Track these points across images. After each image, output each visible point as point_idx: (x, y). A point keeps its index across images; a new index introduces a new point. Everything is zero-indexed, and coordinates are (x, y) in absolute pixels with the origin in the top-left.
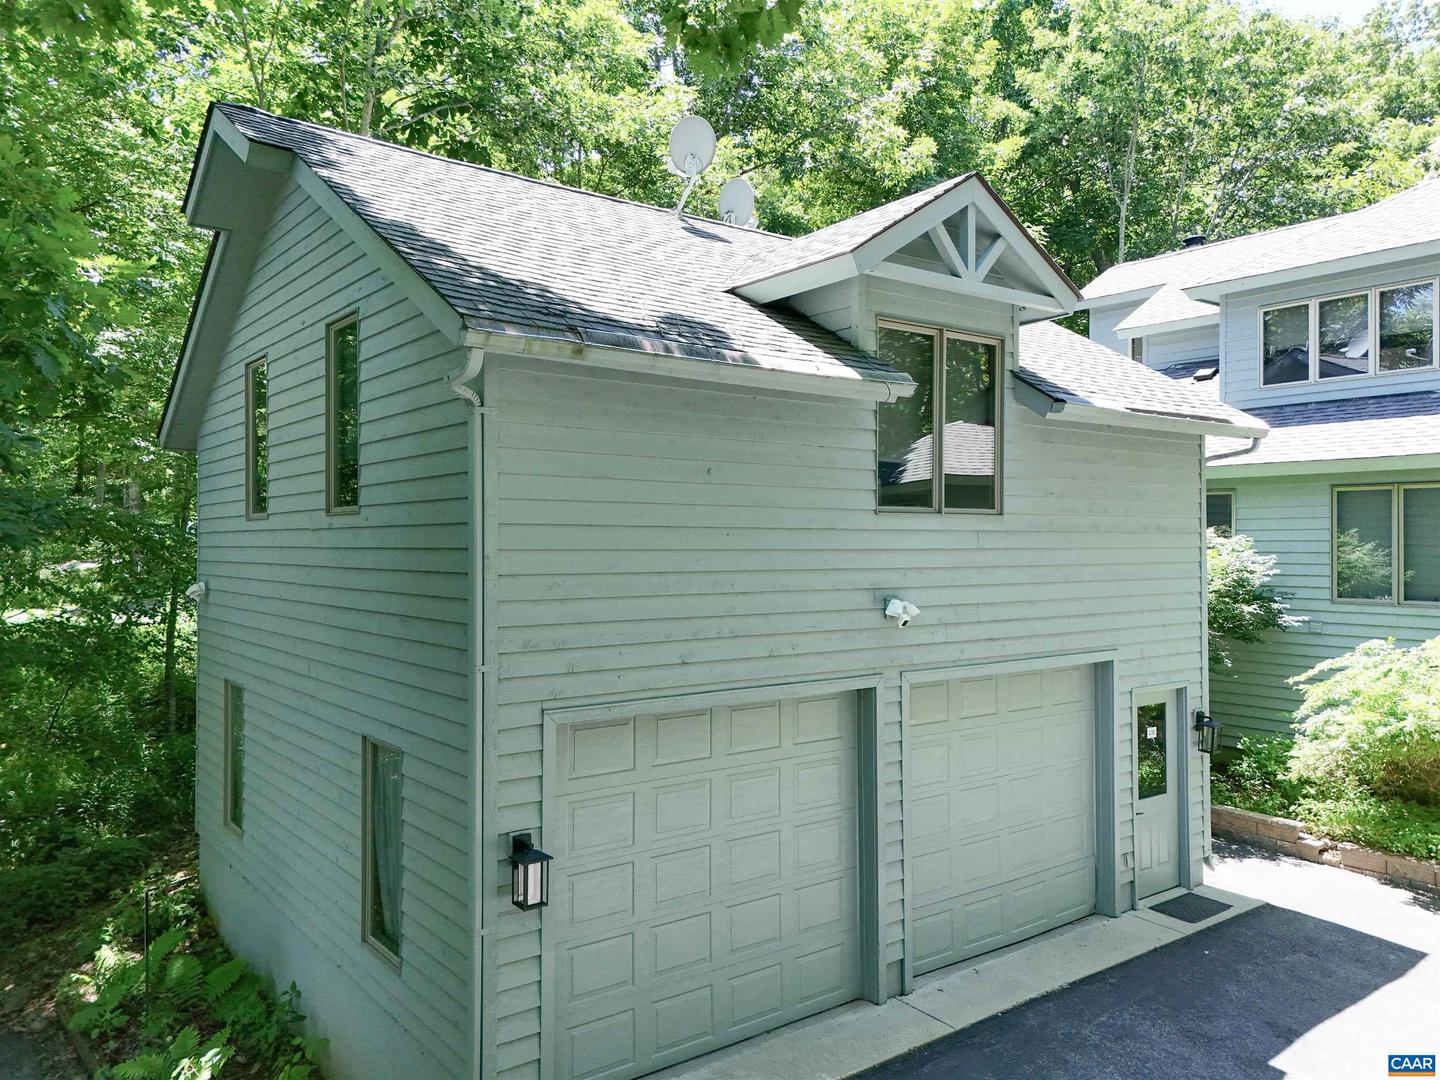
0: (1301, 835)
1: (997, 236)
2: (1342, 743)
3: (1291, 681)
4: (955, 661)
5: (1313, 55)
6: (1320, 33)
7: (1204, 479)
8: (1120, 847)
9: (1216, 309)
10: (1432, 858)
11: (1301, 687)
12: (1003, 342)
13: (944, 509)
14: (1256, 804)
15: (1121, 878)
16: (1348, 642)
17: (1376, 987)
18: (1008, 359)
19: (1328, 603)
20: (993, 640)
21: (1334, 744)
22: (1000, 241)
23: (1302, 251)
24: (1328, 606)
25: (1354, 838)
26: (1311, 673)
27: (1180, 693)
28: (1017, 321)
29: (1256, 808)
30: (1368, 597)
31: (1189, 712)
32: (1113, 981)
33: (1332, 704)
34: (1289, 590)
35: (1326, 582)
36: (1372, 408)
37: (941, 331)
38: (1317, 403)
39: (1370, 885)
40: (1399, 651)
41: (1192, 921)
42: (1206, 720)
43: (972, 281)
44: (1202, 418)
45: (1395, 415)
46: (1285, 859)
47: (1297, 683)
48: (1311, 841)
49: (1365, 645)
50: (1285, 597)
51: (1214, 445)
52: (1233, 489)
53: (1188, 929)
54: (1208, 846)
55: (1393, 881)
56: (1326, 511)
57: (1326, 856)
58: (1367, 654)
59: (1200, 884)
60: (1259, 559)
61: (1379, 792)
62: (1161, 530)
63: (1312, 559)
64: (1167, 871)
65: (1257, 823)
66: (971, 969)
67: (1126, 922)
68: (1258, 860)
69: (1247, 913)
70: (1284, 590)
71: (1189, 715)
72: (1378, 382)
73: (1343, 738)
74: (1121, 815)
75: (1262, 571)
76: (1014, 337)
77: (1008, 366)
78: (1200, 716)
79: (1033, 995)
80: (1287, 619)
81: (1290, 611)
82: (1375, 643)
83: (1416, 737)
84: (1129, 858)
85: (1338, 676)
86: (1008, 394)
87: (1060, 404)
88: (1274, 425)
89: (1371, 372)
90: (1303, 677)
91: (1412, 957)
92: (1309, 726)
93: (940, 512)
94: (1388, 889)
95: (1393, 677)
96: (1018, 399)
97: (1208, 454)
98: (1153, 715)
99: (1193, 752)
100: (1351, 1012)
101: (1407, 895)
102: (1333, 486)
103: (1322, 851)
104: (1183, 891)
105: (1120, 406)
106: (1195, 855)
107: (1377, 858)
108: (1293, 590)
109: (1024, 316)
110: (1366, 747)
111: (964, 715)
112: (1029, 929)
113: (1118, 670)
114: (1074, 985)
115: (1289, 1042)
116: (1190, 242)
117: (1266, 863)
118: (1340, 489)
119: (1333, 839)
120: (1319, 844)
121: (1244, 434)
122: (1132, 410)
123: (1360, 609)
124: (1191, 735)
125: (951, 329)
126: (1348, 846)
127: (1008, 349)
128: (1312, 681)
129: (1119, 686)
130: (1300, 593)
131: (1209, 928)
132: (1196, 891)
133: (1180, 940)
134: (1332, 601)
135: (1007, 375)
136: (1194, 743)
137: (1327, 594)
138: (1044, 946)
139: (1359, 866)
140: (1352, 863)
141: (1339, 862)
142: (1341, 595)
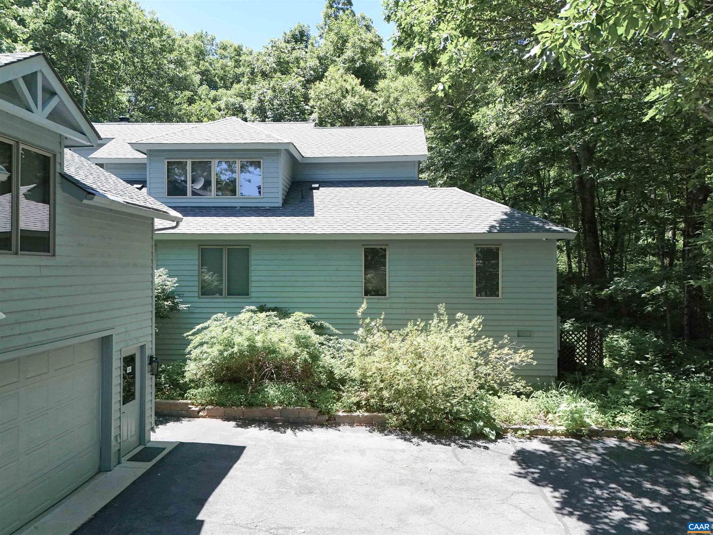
0: (189, 406)
1: (54, 94)
2: (208, 362)
3: (185, 335)
4: (26, 345)
5: (176, 46)
6: (180, 38)
7: (154, 239)
8: (114, 432)
9: (146, 156)
10: (241, 405)
11: (189, 337)
12: (55, 155)
13: (20, 252)
14: (168, 396)
15: (114, 449)
16: (207, 316)
17: (231, 467)
18: (58, 166)
19: (197, 298)
20: (49, 329)
21: (204, 362)
22: (56, 97)
23: (183, 136)
24: (197, 300)
25: (211, 403)
26: (194, 331)
27: (142, 348)
28: (63, 146)
29: (168, 398)
30: (213, 295)
31: (147, 356)
32: (116, 505)
33: (201, 344)
34: (181, 293)
35: (196, 289)
36: (213, 212)
37: (17, 142)
39: (218, 422)
40: (229, 318)
41: (150, 461)
42: (154, 359)
43: (39, 116)
44: (156, 210)
45: (223, 216)
46: (183, 419)
47: (188, 336)
48: (194, 408)
49: (215, 316)
50: (180, 296)
51: (159, 223)
53: (148, 465)
54: (153, 421)
55: (228, 419)
56: (196, 257)
57: (201, 414)
58: (215, 320)
59: (150, 441)
60: (170, 279)
61: (219, 381)
62: (135, 265)
63: (190, 278)
64: (134, 439)
65: (171, 404)
66: (32, 527)
67: (117, 471)
68: (172, 423)
69: (173, 450)
70: (179, 293)
71: (146, 358)
72: (216, 200)
73: (209, 359)
74: (115, 415)
75: (171, 284)
76: (62, 154)
77: (58, 170)
78: (151, 357)
79: (74, 529)
80: (182, 307)
81: (182, 303)
82: (220, 315)
83: (238, 354)
84: (118, 437)
85: (205, 332)
86: (58, 186)
87: (91, 196)
88: (184, 216)
89: (213, 196)
90: (191, 333)
91: (241, 450)
92: (193, 356)
93: (17, 254)
94: (226, 422)
95: (229, 330)
96: (64, 190)
97: (156, 228)
98: (129, 360)
99: (148, 375)
100: (224, 482)
101: (233, 423)
102: (199, 245)
103: (199, 412)
104: (142, 447)
105: (120, 199)
106: (148, 427)
107: (221, 409)
108: (183, 293)
109: (67, 143)
110: (218, 361)
111: (29, 376)
112: (64, 493)
113: (115, 339)
114: (96, 515)
115: (202, 505)
116: (122, 120)
117: (176, 423)
118: (202, 247)
119: (202, 405)
120: (197, 409)
121: (172, 219)
122: (127, 203)
123: (210, 300)
124: (147, 368)
125: (25, 143)
126: (210, 407)
127: (58, 160)
128: (193, 334)
129: (115, 348)
130: (186, 294)
131: (158, 462)
132: (148, 445)
133: (145, 472)
134: (199, 297)
135: (57, 175)
136: (148, 372)
137: (196, 294)
138: (74, 498)
139: (214, 414)
140: (211, 414)
141: (206, 415)
142: (202, 294)
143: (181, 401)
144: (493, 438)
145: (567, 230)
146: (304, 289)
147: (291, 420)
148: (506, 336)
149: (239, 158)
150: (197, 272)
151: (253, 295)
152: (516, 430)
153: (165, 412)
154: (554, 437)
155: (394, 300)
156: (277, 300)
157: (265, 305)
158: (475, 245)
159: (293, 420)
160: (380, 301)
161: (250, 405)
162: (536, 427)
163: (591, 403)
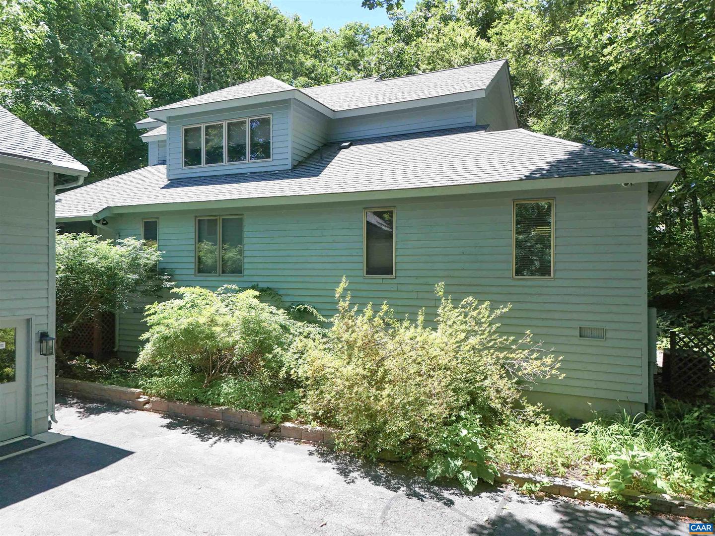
0: (139, 396)
19: (193, 276)
24: (193, 278)
27: (29, 322)
30: (210, 273)
31: (35, 332)
35: (192, 266)
38: (204, 177)
42: (46, 337)
46: (126, 410)
48: (142, 399)
52: (158, 218)
56: (193, 230)
57: (146, 406)
59: (43, 432)
63: (186, 254)
65: (120, 393)
72: (227, 168)
78: (43, 335)
99: (37, 356)
102: (196, 217)
103: (145, 404)
104: (26, 438)
106: (37, 415)
107: (166, 403)
118: (199, 218)
123: (206, 278)
124: (35, 346)
126: (154, 399)
132: (35, 437)
134: (195, 275)
136: (37, 351)
137: (192, 272)
139: (158, 409)
140: (154, 409)
141: (151, 409)
142: (199, 272)
143: (133, 389)
144: (471, 488)
145: (660, 167)
146: (297, 266)
147: (232, 425)
148: (528, 332)
149: (249, 117)
150: (194, 246)
151: (245, 272)
152: (521, 482)
153: (115, 400)
154: (587, 502)
155: (402, 280)
156: (270, 279)
157: (257, 285)
158: (514, 201)
159: (235, 425)
160: (384, 281)
161: (197, 401)
162: (559, 481)
163: (676, 454)
